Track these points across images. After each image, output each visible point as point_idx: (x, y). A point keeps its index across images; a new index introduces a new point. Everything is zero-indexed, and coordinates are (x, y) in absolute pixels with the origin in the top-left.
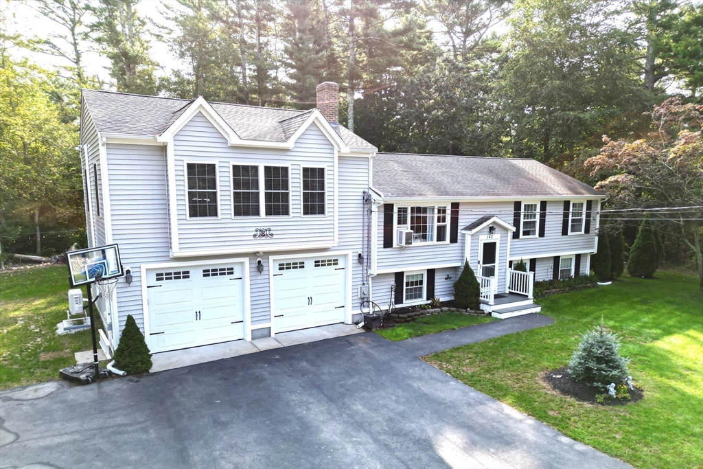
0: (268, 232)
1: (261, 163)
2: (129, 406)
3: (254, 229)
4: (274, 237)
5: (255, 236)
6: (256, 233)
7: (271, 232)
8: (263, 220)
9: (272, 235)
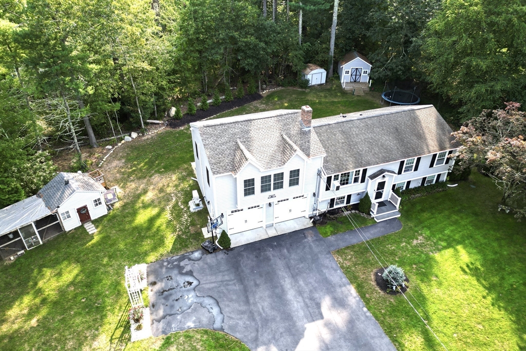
2: (228, 270)
6: (269, 197)
7: (275, 195)
8: (272, 192)
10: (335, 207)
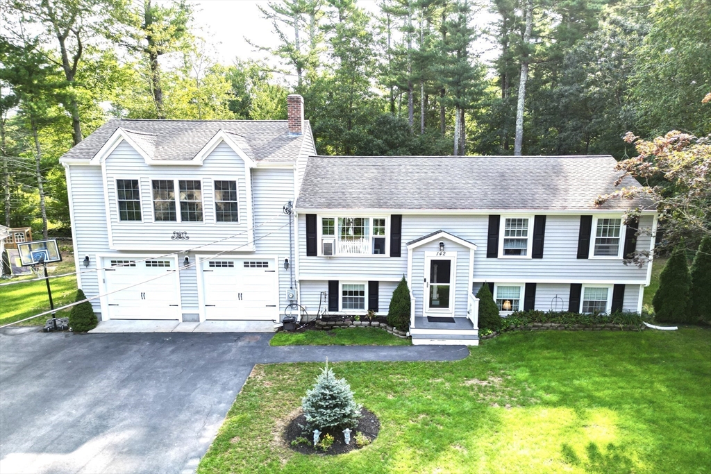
0: (184, 235)
1: (176, 177)
3: (172, 232)
4: (190, 239)
5: (173, 237)
6: (173, 235)
7: (187, 235)
8: (179, 225)
9: (188, 238)
10: (342, 311)
